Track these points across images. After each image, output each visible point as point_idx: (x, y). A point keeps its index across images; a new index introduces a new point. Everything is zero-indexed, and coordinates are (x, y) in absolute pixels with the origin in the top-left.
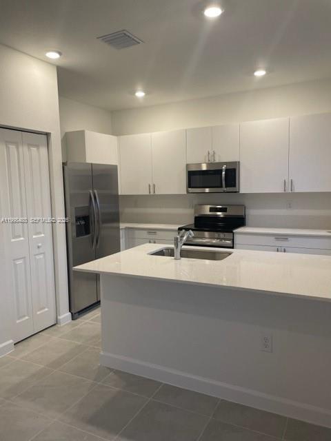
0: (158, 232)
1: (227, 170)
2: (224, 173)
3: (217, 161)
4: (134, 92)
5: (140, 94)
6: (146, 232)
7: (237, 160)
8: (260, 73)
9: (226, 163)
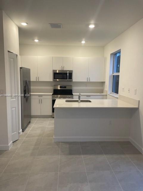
0: (43, 96)
1: (69, 73)
2: (68, 74)
3: (65, 70)
4: (34, 40)
5: (36, 41)
6: (38, 96)
7: (72, 70)
8: (83, 42)
9: (69, 71)
